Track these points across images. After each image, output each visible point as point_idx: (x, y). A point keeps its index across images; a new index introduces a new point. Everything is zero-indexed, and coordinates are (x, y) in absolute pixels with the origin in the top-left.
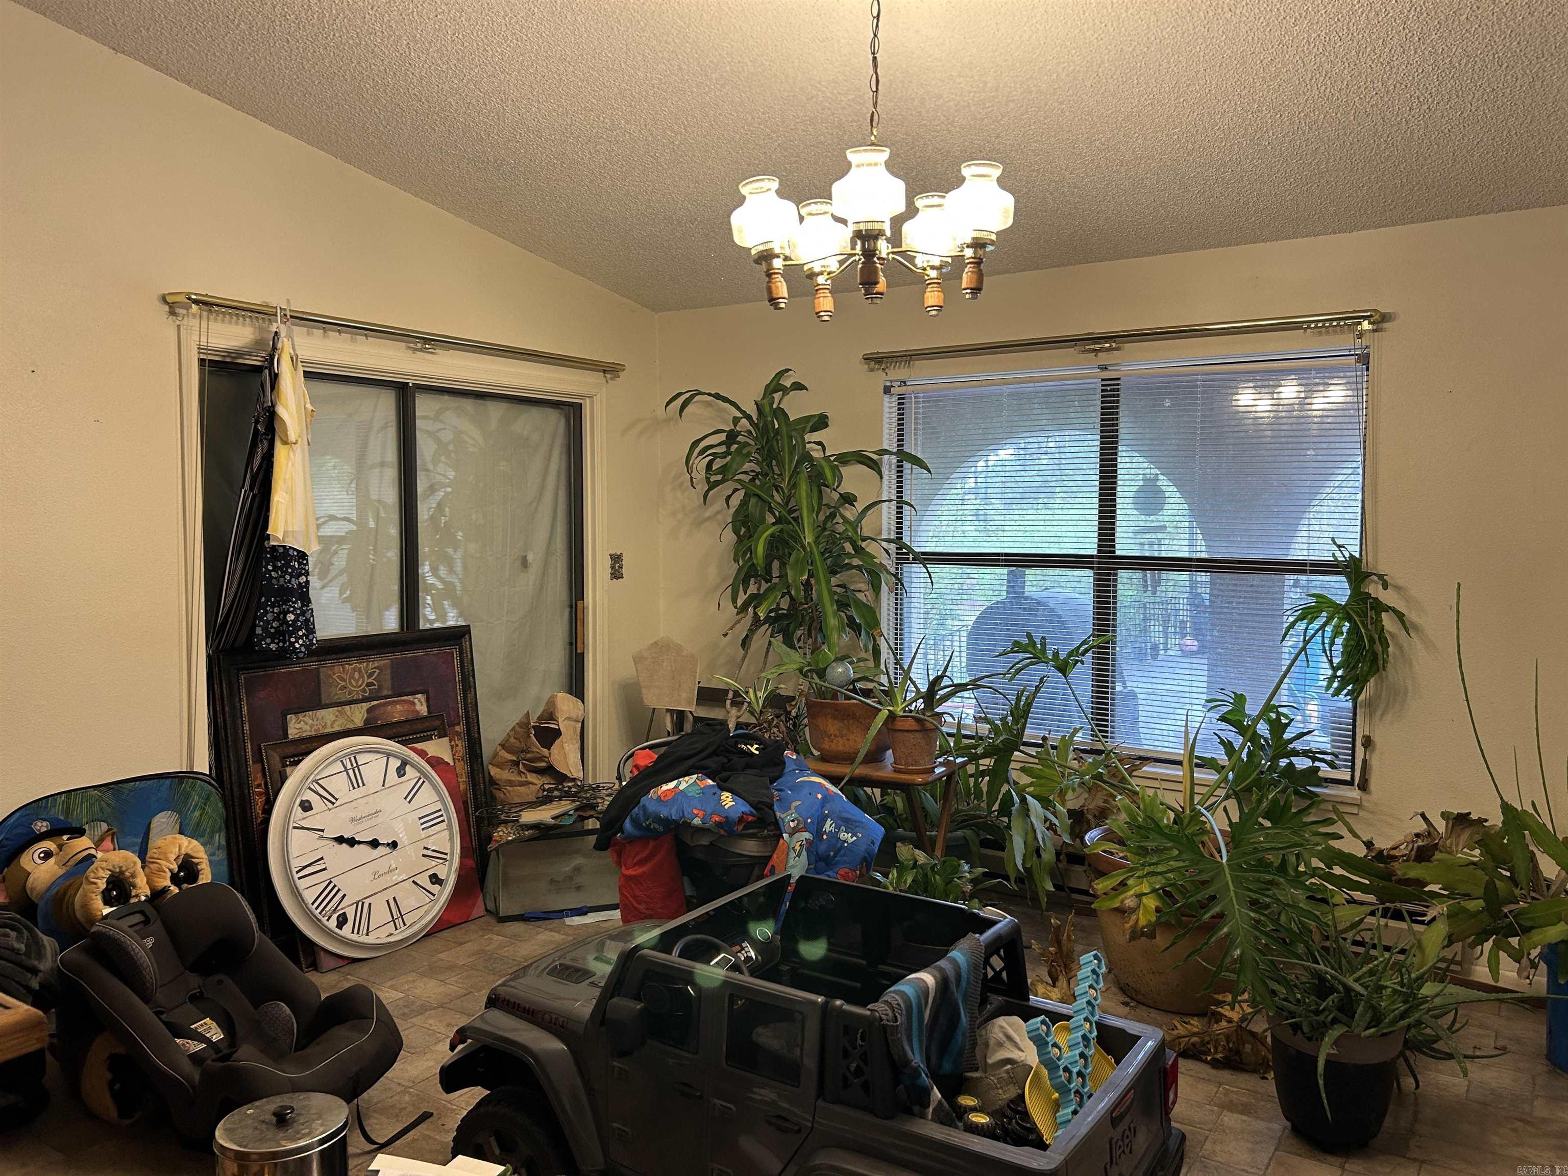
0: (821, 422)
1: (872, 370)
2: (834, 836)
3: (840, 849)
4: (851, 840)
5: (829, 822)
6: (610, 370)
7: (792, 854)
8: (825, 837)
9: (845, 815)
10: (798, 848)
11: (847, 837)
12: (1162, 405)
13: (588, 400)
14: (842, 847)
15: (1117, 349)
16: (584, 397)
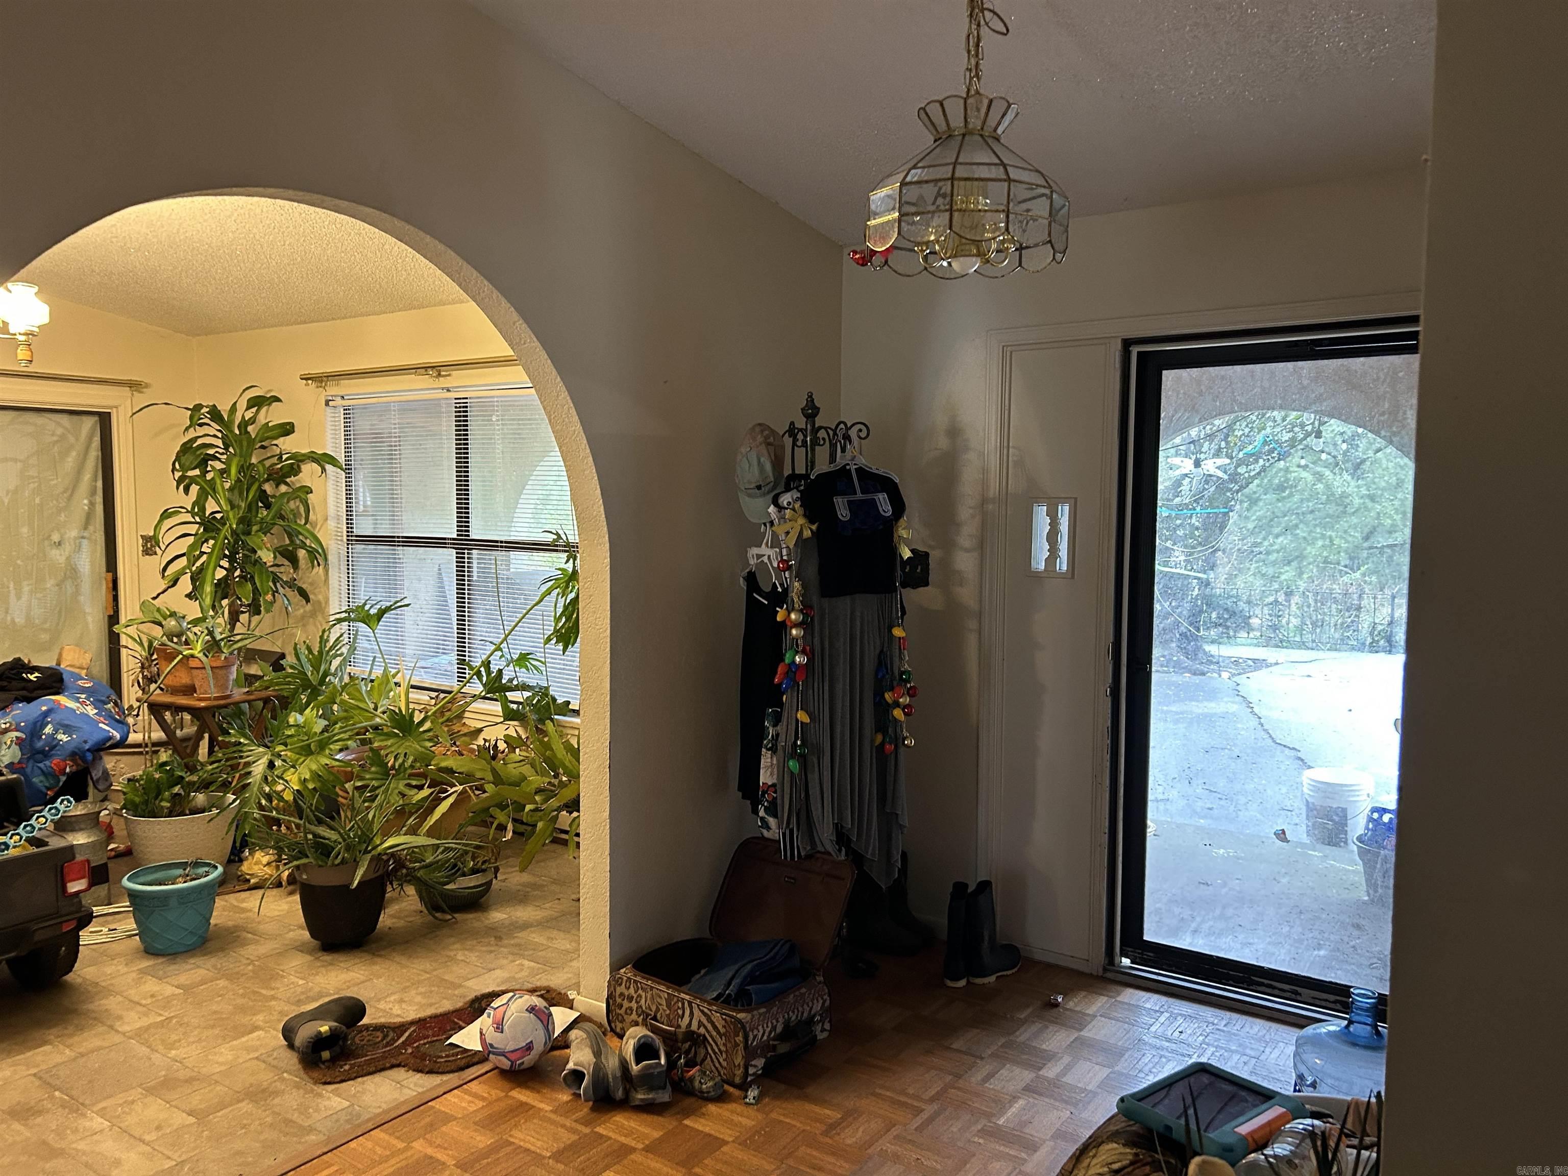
0: (287, 429)
1: (317, 387)
2: (52, 737)
3: (55, 746)
4: (65, 740)
5: (50, 726)
6: (135, 386)
7: (4, 747)
8: (44, 737)
9: (66, 722)
10: (9, 743)
11: (63, 737)
12: (491, 420)
13: (115, 410)
14: (58, 744)
15: (449, 375)
16: (111, 408)
